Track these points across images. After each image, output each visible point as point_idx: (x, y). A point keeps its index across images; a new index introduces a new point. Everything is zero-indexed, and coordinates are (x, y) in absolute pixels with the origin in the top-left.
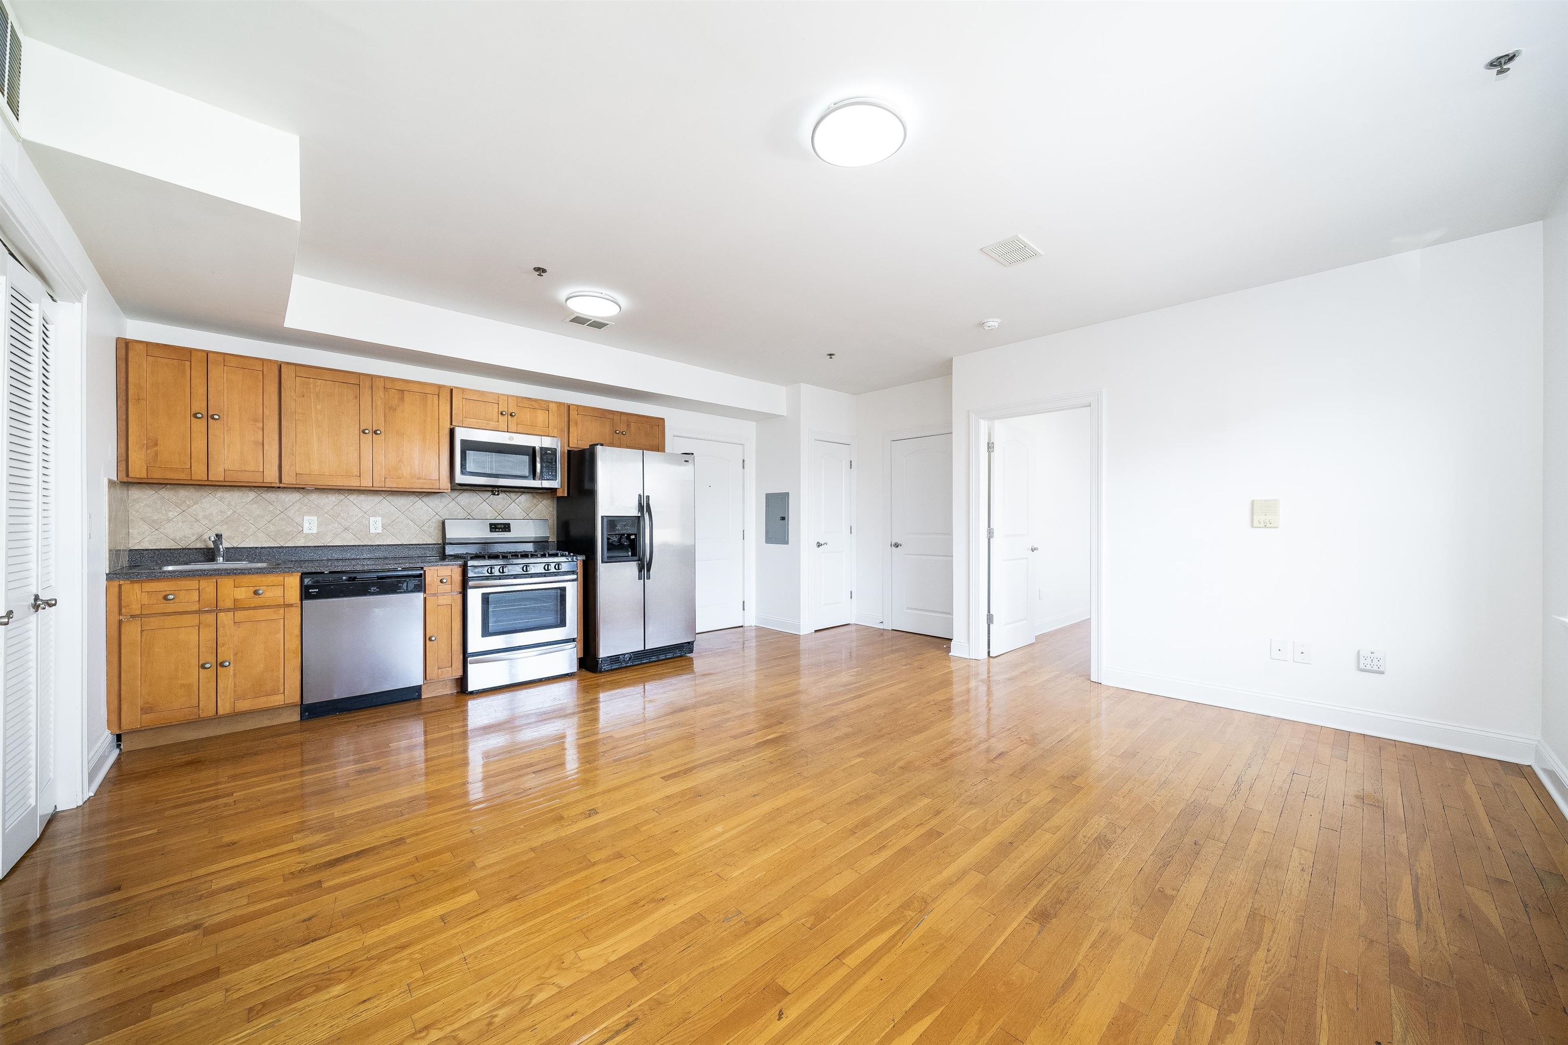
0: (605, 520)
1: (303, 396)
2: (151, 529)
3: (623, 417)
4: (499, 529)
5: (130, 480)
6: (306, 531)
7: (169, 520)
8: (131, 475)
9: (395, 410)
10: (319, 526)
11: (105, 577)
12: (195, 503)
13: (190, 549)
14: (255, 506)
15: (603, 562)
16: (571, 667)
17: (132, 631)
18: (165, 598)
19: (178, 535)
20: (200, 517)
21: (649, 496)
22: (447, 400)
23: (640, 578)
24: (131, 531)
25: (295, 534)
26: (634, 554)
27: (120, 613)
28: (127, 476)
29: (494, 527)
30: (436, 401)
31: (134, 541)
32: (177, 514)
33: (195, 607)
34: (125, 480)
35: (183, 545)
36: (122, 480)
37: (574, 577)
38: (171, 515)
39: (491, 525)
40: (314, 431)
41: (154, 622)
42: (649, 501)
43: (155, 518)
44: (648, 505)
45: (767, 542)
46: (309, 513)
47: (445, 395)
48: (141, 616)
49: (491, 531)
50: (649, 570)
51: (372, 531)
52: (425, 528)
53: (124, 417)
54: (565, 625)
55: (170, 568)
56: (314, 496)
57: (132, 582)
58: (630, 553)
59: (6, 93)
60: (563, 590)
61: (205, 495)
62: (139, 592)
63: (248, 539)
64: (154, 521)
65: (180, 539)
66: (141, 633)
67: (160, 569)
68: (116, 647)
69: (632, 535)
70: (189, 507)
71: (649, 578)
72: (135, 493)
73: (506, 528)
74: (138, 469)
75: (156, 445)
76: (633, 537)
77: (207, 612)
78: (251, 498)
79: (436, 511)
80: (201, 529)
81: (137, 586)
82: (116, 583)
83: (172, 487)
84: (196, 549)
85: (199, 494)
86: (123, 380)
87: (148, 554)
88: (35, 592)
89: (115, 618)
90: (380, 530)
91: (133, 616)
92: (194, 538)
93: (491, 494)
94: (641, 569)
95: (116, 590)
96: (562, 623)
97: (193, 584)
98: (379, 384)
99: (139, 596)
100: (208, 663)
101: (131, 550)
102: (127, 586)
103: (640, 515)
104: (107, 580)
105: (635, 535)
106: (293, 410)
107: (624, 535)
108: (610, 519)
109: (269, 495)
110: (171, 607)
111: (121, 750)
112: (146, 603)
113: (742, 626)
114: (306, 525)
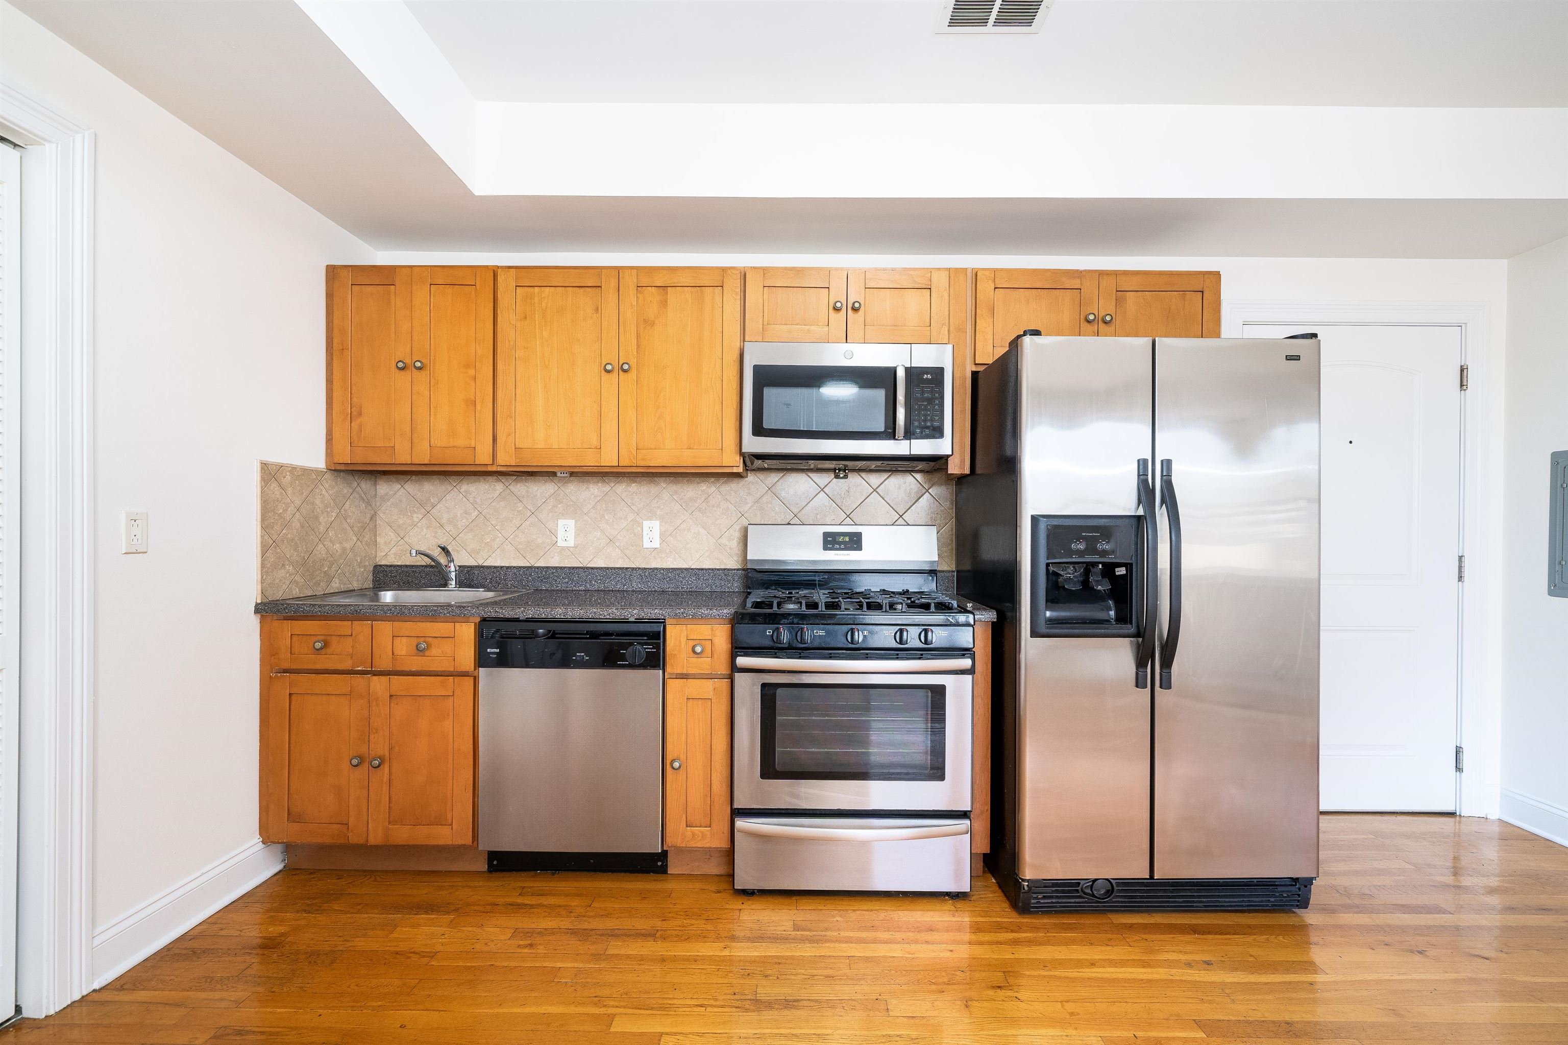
0: (1043, 526)
1: (525, 318)
2: (396, 537)
3: (1106, 283)
4: (840, 543)
5: (338, 468)
6: (561, 543)
7: (414, 525)
9: (652, 324)
10: (577, 535)
12: (439, 501)
14: (502, 504)
15: (1034, 634)
16: (957, 876)
18: (314, 646)
20: (444, 521)
21: (1169, 462)
22: (736, 294)
23: (1139, 683)
24: (378, 539)
25: (548, 548)
26: (1122, 618)
28: (333, 460)
29: (831, 541)
30: (718, 299)
31: (381, 554)
32: (421, 517)
33: (348, 665)
34: (333, 466)
36: (331, 468)
37: (966, 663)
38: (415, 517)
39: (826, 535)
40: (539, 376)
41: (303, 683)
42: (1169, 475)
43: (401, 522)
44: (1168, 485)
45: (1551, 593)
46: (565, 515)
47: (733, 285)
48: (290, 670)
49: (825, 548)
50: (1167, 663)
51: (647, 544)
52: (724, 541)
53: (331, 377)
54: (942, 778)
56: (572, 487)
57: (282, 618)
58: (1112, 613)
60: (939, 692)
61: (450, 488)
62: (289, 634)
63: (494, 554)
64: (400, 526)
66: (290, 696)
69: (1120, 565)
70: (433, 506)
71: (1166, 684)
72: (383, 488)
73: (854, 542)
74: (342, 452)
75: (360, 414)
76: (1121, 571)
77: (360, 673)
78: (498, 492)
79: (741, 510)
80: (445, 538)
81: (287, 625)
85: (443, 488)
86: (331, 325)
90: (656, 544)
91: (281, 670)
93: (833, 476)
94: (1143, 658)
96: (936, 771)
97: (345, 626)
98: (630, 281)
99: (288, 641)
101: (376, 566)
102: (276, 624)
103: (1141, 512)
105: (1128, 566)
106: (512, 343)
107: (1095, 564)
108: (1055, 522)
109: (518, 486)
110: (321, 661)
113: (1452, 814)
114: (561, 533)
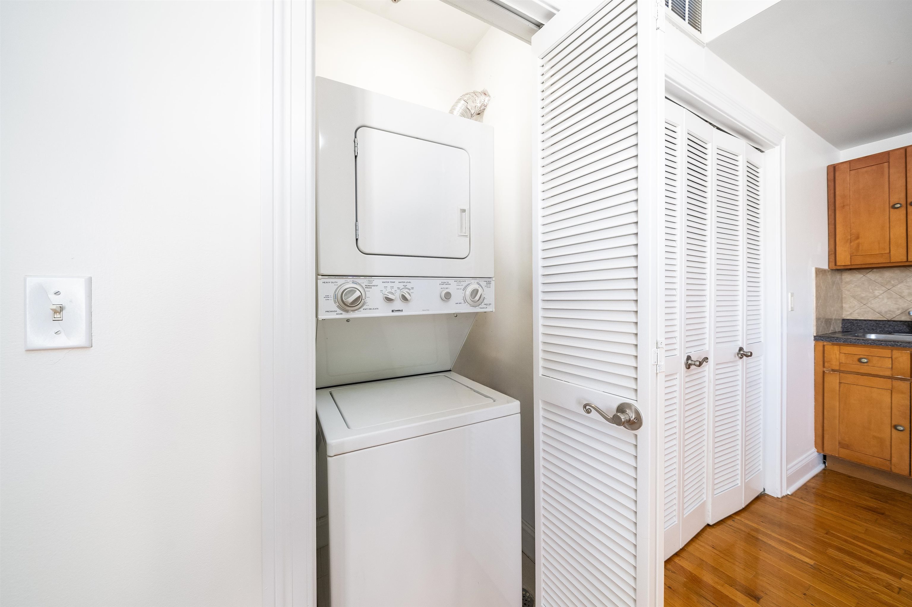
2: (860, 304)
5: (839, 268)
7: (876, 297)
8: (838, 264)
11: (813, 338)
12: (900, 283)
13: (894, 321)
17: (833, 381)
18: (859, 360)
19: (883, 309)
20: (905, 294)
24: (844, 305)
27: (824, 367)
28: (836, 265)
31: (846, 313)
32: (882, 292)
33: (888, 373)
34: (834, 268)
35: (888, 317)
36: (832, 268)
38: (877, 293)
41: (851, 378)
43: (863, 295)
48: (839, 371)
53: (833, 222)
55: (873, 336)
57: (833, 345)
59: (687, 18)
61: (910, 275)
62: (838, 353)
64: (862, 298)
65: (886, 312)
66: (839, 384)
67: (864, 336)
68: (821, 390)
70: (894, 286)
72: (847, 277)
74: (843, 259)
75: (858, 238)
77: (901, 379)
80: (906, 304)
81: (836, 348)
82: (821, 343)
83: (878, 270)
84: (901, 321)
85: (904, 274)
86: (832, 196)
87: (857, 323)
88: (741, 346)
89: (821, 369)
91: (833, 370)
92: (899, 312)
95: (821, 348)
97: (887, 352)
99: (838, 356)
100: (900, 426)
101: (843, 320)
102: (829, 347)
104: (814, 340)
110: (864, 369)
111: (826, 466)
112: (843, 362)
